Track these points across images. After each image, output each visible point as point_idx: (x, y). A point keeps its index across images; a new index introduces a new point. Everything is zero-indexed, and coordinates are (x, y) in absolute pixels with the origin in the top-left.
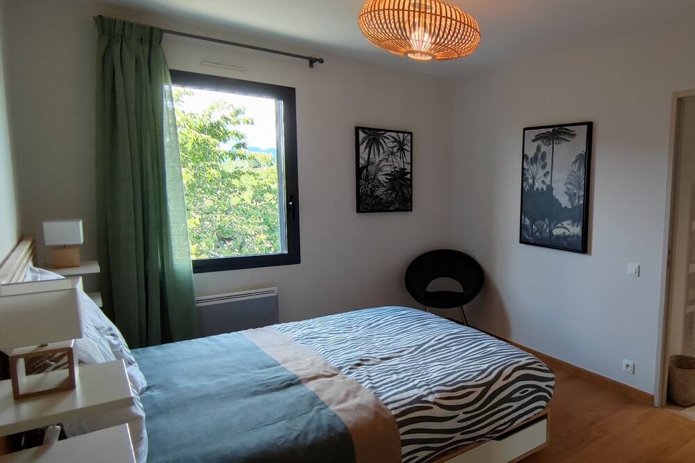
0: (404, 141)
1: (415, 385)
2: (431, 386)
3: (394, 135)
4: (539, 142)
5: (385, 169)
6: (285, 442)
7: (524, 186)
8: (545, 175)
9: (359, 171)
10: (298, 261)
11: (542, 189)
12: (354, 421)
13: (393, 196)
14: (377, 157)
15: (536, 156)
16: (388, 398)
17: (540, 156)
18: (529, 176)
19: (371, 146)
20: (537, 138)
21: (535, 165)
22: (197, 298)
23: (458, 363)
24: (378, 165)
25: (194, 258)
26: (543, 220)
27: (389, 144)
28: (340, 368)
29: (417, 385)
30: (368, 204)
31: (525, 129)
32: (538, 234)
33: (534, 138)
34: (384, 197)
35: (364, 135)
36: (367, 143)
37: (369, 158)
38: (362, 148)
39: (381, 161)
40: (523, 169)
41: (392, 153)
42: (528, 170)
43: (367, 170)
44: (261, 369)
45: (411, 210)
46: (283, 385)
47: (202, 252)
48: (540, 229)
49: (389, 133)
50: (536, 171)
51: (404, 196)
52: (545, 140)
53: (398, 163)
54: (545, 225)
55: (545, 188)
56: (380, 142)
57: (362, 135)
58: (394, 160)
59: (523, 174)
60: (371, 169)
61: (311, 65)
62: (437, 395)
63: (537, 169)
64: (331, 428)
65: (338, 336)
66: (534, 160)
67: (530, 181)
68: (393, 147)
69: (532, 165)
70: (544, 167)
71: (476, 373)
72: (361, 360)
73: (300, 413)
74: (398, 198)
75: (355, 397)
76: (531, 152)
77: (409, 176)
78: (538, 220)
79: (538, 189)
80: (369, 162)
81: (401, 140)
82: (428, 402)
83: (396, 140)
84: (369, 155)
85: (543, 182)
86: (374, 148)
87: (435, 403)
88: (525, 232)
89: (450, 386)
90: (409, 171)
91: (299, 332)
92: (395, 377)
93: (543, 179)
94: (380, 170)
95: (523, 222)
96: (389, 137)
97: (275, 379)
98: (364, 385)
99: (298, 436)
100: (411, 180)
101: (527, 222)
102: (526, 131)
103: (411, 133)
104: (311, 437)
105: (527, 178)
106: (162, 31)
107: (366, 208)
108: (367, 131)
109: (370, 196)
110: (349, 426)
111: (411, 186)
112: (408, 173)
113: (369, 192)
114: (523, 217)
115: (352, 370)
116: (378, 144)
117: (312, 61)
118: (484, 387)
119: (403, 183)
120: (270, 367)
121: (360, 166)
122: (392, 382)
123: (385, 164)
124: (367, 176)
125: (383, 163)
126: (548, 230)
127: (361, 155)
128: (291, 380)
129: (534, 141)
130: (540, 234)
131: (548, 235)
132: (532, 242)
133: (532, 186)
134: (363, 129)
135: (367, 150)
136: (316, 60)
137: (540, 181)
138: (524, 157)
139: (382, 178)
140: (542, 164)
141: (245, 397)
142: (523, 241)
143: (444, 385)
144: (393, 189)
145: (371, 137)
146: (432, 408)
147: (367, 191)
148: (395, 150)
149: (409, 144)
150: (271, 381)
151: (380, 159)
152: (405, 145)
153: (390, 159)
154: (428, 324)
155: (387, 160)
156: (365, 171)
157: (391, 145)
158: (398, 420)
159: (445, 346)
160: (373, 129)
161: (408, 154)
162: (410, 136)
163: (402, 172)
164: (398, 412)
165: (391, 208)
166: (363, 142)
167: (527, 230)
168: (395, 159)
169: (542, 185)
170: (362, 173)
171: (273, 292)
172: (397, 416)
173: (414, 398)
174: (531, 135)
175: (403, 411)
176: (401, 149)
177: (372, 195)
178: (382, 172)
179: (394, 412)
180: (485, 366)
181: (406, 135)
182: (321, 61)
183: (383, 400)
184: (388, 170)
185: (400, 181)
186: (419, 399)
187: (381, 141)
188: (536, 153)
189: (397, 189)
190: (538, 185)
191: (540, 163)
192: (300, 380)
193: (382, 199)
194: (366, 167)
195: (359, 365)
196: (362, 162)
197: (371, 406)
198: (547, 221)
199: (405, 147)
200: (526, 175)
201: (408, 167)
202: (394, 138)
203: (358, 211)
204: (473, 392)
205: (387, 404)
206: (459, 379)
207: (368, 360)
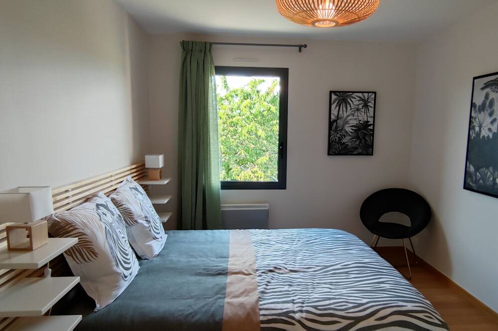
0: (369, 100)
1: (293, 300)
2: (304, 305)
3: (360, 95)
4: (488, 90)
5: (351, 122)
6: (180, 315)
7: (471, 134)
8: (492, 122)
9: (331, 123)
10: (285, 188)
11: (488, 137)
12: (230, 315)
13: (357, 143)
14: (345, 113)
15: (484, 104)
16: (264, 304)
17: (488, 104)
18: (476, 124)
19: (341, 104)
20: (487, 86)
21: (482, 113)
22: (222, 205)
23: (344, 291)
24: (346, 120)
25: (222, 180)
26: (487, 168)
27: (355, 102)
28: (257, 270)
29: (295, 300)
30: (336, 149)
31: (475, 78)
32: (481, 181)
33: (483, 86)
34: (349, 144)
35: (336, 97)
36: (338, 103)
37: (338, 114)
38: (333, 106)
39: (348, 116)
40: (471, 117)
41: (358, 110)
42: (476, 118)
43: (337, 124)
44: (217, 258)
45: (372, 155)
46: (217, 273)
47: (268, 177)
48: (484, 177)
49: (356, 94)
50: (484, 118)
51: (366, 143)
52: (494, 87)
53: (363, 117)
54: (489, 173)
55: (491, 136)
56: (348, 102)
57: (334, 97)
58: (359, 114)
59: (470, 122)
60: (340, 122)
61: (300, 51)
62: (304, 315)
63: (484, 116)
64: (213, 315)
65: (280, 245)
66: (482, 108)
67: (477, 129)
68: (358, 105)
69: (480, 113)
70: (491, 114)
71: (351, 305)
72: (275, 268)
73: (205, 297)
74: (361, 144)
75: (246, 296)
76: (479, 101)
77: (371, 127)
78: (482, 167)
79: (484, 137)
80: (338, 117)
81: (366, 99)
82: (293, 318)
83: (361, 99)
84: (339, 112)
85: (490, 130)
86: (343, 106)
87: (299, 322)
88: (469, 179)
89: (320, 310)
90: (372, 123)
91: (260, 238)
92: (286, 288)
93: (490, 126)
94: (347, 123)
95: (468, 169)
96: (355, 97)
97: (215, 268)
98: (259, 288)
99: (191, 313)
100: (373, 130)
101: (472, 169)
102: (475, 80)
103: (375, 93)
104: (197, 317)
105: (474, 126)
106: (211, 44)
107: (335, 152)
108: (338, 93)
109: (338, 143)
110: (225, 317)
111: (373, 135)
112: (371, 125)
113: (337, 140)
114: (468, 164)
115: (263, 274)
116: (346, 103)
117: (301, 47)
118: (353, 321)
119: (366, 132)
120: (222, 258)
121: (332, 120)
122: (281, 292)
123: (351, 119)
124: (337, 127)
125: (350, 118)
126: (491, 179)
127: (332, 112)
128: (223, 270)
129: (483, 89)
130: (484, 181)
131: (492, 183)
132: (475, 189)
133: (478, 134)
134: (335, 92)
135: (338, 107)
136: (302, 46)
137: (486, 129)
138: (473, 105)
139: (348, 129)
140: (489, 111)
141: (192, 275)
142: (467, 187)
143: (315, 307)
144: (358, 137)
145: (342, 98)
146: (295, 325)
147: (336, 139)
148: (360, 107)
149: (373, 102)
150: (213, 268)
151: (348, 114)
152: (369, 102)
153: (356, 114)
154: (350, 250)
155: (353, 115)
156: (335, 124)
157: (357, 103)
158: (262, 325)
159: (347, 273)
160: (343, 92)
161: (371, 110)
162: (374, 95)
163: (366, 124)
164: (265, 318)
165: (356, 153)
166: (334, 102)
167: (471, 177)
168: (361, 114)
169: (488, 133)
170: (333, 125)
171: (266, 207)
172: (263, 322)
173: (284, 311)
174: (480, 83)
175: (269, 320)
176: (366, 106)
177: (339, 142)
178: (349, 124)
179: (262, 318)
180: (365, 301)
181: (370, 94)
182: (305, 46)
183: (261, 305)
184: (354, 122)
185: (364, 131)
186: (286, 314)
187: (349, 100)
188: (484, 101)
189: (361, 137)
190: (485, 133)
191: (487, 110)
192: (227, 272)
193: (348, 145)
194: (335, 121)
195: (271, 271)
196: (333, 117)
197: (248, 307)
198: (491, 169)
199: (369, 104)
200: (473, 122)
201: (371, 120)
202: (360, 97)
203: (329, 154)
204: (339, 322)
205: (261, 309)
206: (332, 306)
207: (280, 269)
